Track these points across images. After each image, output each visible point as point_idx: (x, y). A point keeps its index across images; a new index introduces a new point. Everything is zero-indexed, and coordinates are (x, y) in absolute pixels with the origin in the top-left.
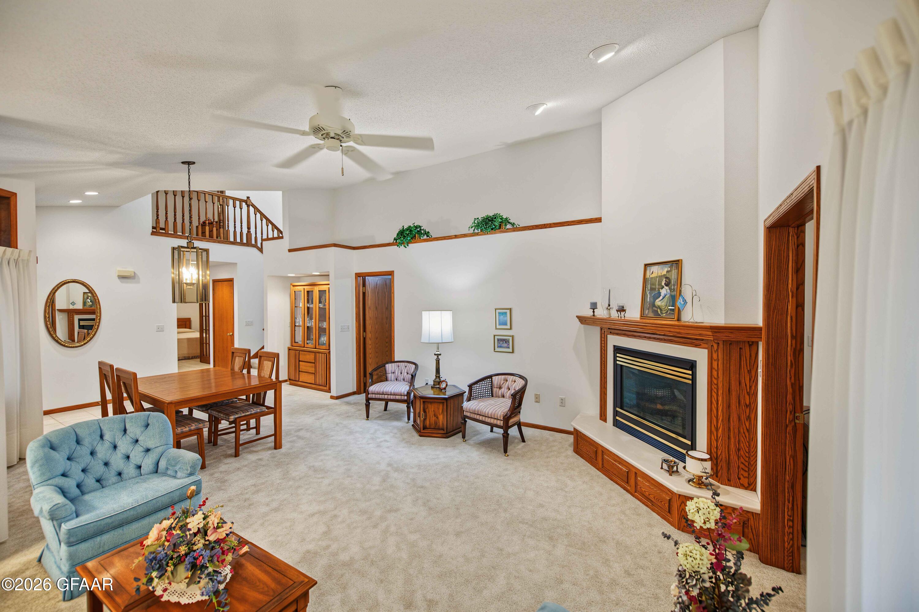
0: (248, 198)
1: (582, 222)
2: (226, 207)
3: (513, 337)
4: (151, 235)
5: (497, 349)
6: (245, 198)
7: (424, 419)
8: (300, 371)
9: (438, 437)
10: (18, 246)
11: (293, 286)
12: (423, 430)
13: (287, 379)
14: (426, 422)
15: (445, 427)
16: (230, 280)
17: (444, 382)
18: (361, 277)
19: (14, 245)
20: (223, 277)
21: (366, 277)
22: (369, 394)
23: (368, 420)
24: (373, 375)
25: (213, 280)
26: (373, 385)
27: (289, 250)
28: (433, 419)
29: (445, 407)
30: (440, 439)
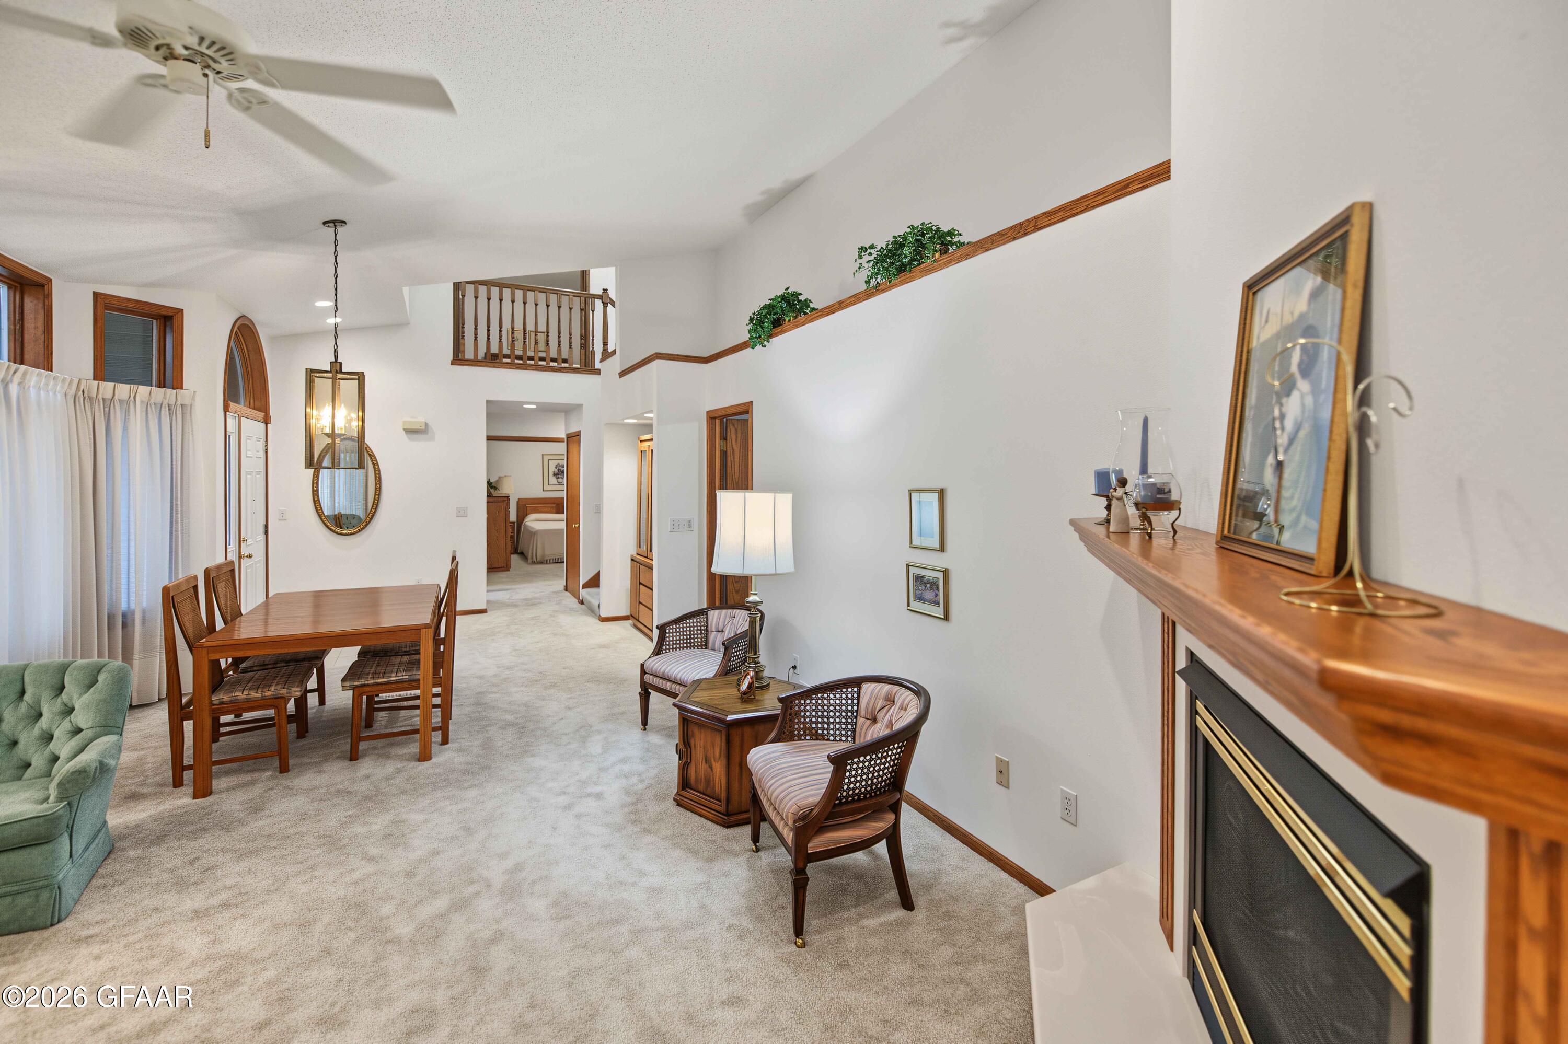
0: (605, 290)
1: (1127, 186)
2: (591, 312)
3: (946, 573)
4: (452, 364)
5: (915, 605)
6: (600, 292)
7: (686, 763)
8: (640, 602)
9: (707, 818)
10: (185, 386)
11: (641, 441)
12: (683, 789)
13: (629, 614)
14: (689, 772)
15: (723, 795)
16: (578, 434)
17: (749, 677)
18: (717, 420)
19: (178, 384)
20: (573, 430)
21: (725, 419)
22: (646, 673)
23: (645, 729)
24: (668, 631)
25: (567, 435)
26: (660, 654)
27: (619, 374)
28: (703, 767)
29: (724, 744)
30: (709, 824)
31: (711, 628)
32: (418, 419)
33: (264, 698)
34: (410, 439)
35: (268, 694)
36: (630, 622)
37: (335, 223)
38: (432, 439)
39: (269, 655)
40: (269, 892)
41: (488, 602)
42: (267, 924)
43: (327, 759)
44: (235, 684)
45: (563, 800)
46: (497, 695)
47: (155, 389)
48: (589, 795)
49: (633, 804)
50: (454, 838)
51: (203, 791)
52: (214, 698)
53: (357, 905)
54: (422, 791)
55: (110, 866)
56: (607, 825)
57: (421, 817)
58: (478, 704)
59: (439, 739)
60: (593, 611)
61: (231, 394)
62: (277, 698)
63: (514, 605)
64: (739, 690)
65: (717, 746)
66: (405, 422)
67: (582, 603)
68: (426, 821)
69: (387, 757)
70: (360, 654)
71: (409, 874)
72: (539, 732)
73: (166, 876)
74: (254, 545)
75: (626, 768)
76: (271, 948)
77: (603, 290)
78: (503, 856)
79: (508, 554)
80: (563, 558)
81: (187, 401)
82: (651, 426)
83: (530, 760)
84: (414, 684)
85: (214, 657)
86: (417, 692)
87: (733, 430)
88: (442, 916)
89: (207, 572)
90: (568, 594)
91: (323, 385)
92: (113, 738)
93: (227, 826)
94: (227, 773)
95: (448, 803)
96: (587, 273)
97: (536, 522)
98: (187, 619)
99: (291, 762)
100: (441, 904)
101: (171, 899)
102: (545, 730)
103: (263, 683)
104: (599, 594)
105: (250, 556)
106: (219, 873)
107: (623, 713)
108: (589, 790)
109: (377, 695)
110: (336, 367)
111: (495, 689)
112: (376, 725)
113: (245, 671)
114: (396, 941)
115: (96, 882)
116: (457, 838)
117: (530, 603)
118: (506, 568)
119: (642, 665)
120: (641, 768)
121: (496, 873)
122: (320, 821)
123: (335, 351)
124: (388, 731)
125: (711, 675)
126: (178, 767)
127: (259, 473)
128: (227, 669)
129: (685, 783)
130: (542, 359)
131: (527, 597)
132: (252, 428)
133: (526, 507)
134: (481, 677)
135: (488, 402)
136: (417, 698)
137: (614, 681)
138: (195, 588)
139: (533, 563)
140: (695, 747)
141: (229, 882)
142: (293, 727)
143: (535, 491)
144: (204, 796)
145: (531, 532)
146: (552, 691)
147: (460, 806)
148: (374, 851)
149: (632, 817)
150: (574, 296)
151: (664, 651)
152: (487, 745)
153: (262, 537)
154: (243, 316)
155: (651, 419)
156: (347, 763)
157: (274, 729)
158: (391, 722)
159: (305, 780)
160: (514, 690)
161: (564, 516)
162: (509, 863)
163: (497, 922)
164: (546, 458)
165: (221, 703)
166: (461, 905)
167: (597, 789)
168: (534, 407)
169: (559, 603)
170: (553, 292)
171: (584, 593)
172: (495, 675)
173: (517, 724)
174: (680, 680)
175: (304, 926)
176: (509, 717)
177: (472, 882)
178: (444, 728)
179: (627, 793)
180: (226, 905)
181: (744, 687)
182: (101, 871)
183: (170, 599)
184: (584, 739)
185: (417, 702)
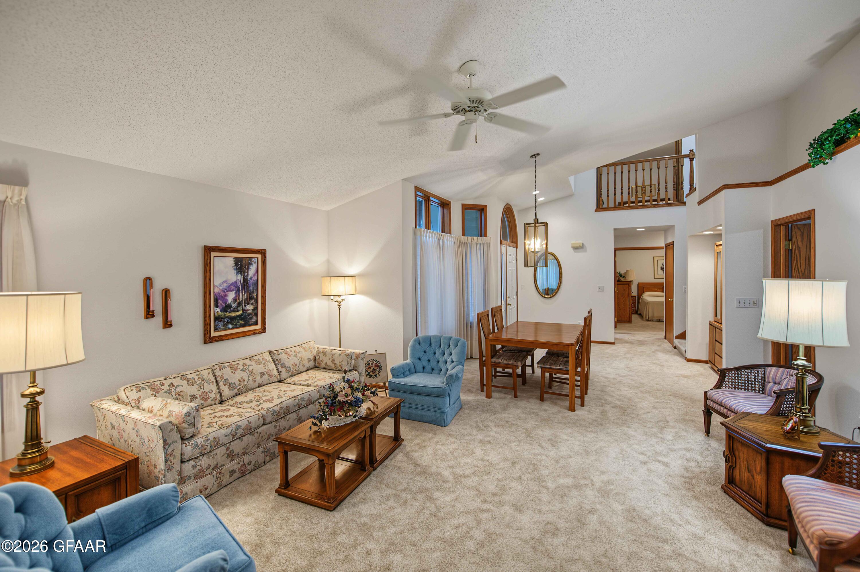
0: (692, 151)
2: (681, 166)
4: (595, 212)
7: (731, 466)
8: (715, 353)
9: (748, 511)
10: (488, 236)
11: (717, 246)
12: (729, 483)
13: (708, 359)
14: (734, 474)
15: (764, 500)
16: (672, 244)
17: (792, 421)
18: (781, 226)
19: (486, 235)
20: (669, 241)
21: (790, 225)
22: (708, 399)
23: (708, 436)
24: (727, 375)
25: (666, 245)
26: (721, 389)
27: (698, 203)
28: (746, 475)
29: (764, 463)
30: (749, 515)
31: (768, 378)
32: (578, 242)
33: (508, 364)
34: (575, 252)
35: (510, 363)
36: (709, 365)
37: (535, 156)
38: (586, 251)
39: (513, 347)
40: (504, 444)
41: (615, 339)
42: (501, 456)
43: (531, 397)
44: (500, 356)
45: (641, 457)
46: (614, 389)
47: (479, 238)
48: (658, 461)
49: (689, 478)
50: (579, 454)
51: (489, 396)
52: (492, 360)
53: (534, 465)
54: (568, 425)
55: (460, 413)
56: (668, 483)
57: (566, 437)
58: (602, 391)
59: (580, 403)
60: (682, 354)
61: (504, 237)
62: (513, 365)
63: (631, 343)
64: (783, 428)
65: (759, 463)
66: (572, 244)
67: (675, 348)
68: (568, 440)
69: (555, 404)
70: (547, 353)
71: (557, 461)
72: (633, 416)
73: (474, 424)
74: (512, 300)
75: (689, 455)
76: (501, 466)
77: (690, 150)
78: (603, 473)
79: (631, 313)
80: (664, 320)
81: (488, 242)
82: (720, 235)
83: (626, 429)
84: (567, 372)
85: (493, 343)
86: (568, 376)
87: (799, 233)
88: (568, 487)
89: (492, 309)
90: (666, 341)
91: (531, 229)
92: (461, 367)
93: (495, 412)
94: (498, 392)
95: (579, 435)
96: (680, 142)
97: (649, 297)
98: (485, 327)
99: (518, 394)
100: (569, 481)
101: (474, 432)
102: (638, 415)
103: (509, 358)
104: (685, 344)
105: (510, 305)
106: (490, 430)
107: (692, 421)
108: (660, 458)
109: (555, 374)
110: (536, 221)
111: (612, 386)
112: (553, 388)
113: (504, 351)
114: (547, 488)
115: (456, 417)
116: (581, 454)
117: (641, 343)
118: (630, 321)
119: (705, 393)
120: (699, 458)
121: (598, 479)
122: (525, 422)
123: (536, 213)
124: (558, 392)
125: (763, 412)
126: (482, 385)
127: (514, 269)
128: (499, 350)
129: (731, 480)
130: (647, 201)
131: (640, 339)
132: (511, 250)
133: (643, 288)
134: (606, 378)
135: (615, 229)
136: (568, 379)
137: (691, 400)
138: (488, 315)
139: (647, 320)
140: (739, 458)
141: (492, 434)
142: (520, 379)
143: (649, 278)
144: (489, 398)
145: (646, 302)
146: (645, 395)
147: (585, 439)
148: (544, 444)
149: (687, 486)
150: (668, 159)
151: (724, 388)
152: (604, 413)
153: (515, 297)
154: (507, 204)
155: (720, 230)
156: (539, 401)
157: (511, 378)
158: (560, 388)
159: (522, 403)
160: (623, 389)
161: (664, 294)
162: (605, 478)
163: (594, 503)
164: (656, 259)
165: (495, 363)
166: (577, 487)
167: (665, 460)
168: (643, 229)
169: (659, 346)
170: (654, 160)
171: (676, 342)
172: (614, 379)
173: (622, 408)
174: (734, 410)
175: (514, 463)
176: (617, 402)
177: (585, 478)
178: (582, 398)
179: (687, 470)
180: (489, 442)
181: (788, 427)
182: (458, 414)
183: (480, 317)
184: (662, 428)
185: (568, 382)
